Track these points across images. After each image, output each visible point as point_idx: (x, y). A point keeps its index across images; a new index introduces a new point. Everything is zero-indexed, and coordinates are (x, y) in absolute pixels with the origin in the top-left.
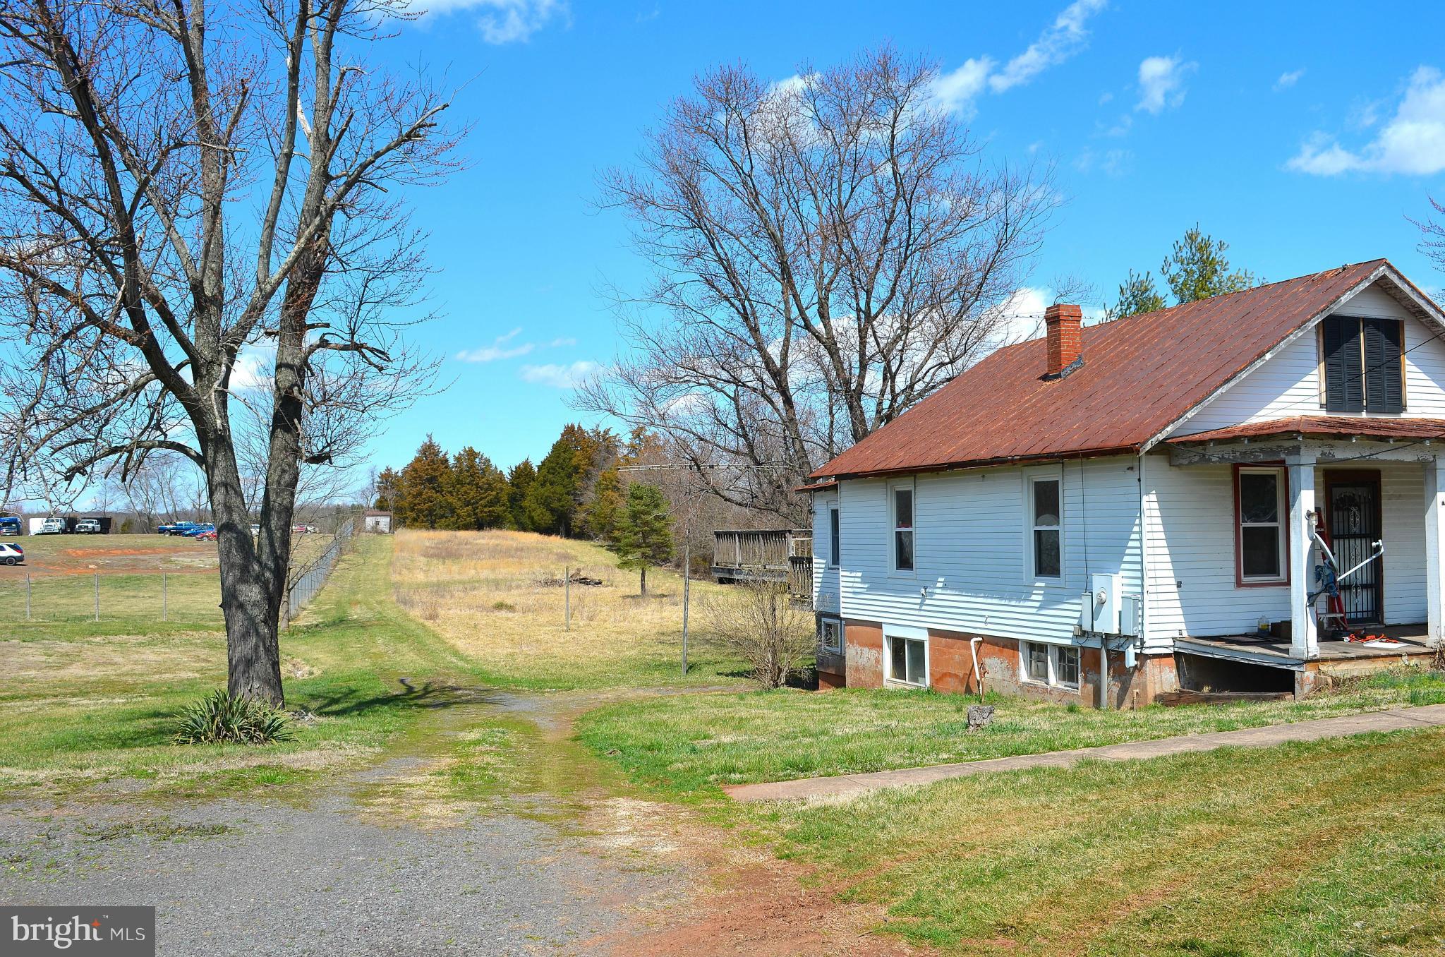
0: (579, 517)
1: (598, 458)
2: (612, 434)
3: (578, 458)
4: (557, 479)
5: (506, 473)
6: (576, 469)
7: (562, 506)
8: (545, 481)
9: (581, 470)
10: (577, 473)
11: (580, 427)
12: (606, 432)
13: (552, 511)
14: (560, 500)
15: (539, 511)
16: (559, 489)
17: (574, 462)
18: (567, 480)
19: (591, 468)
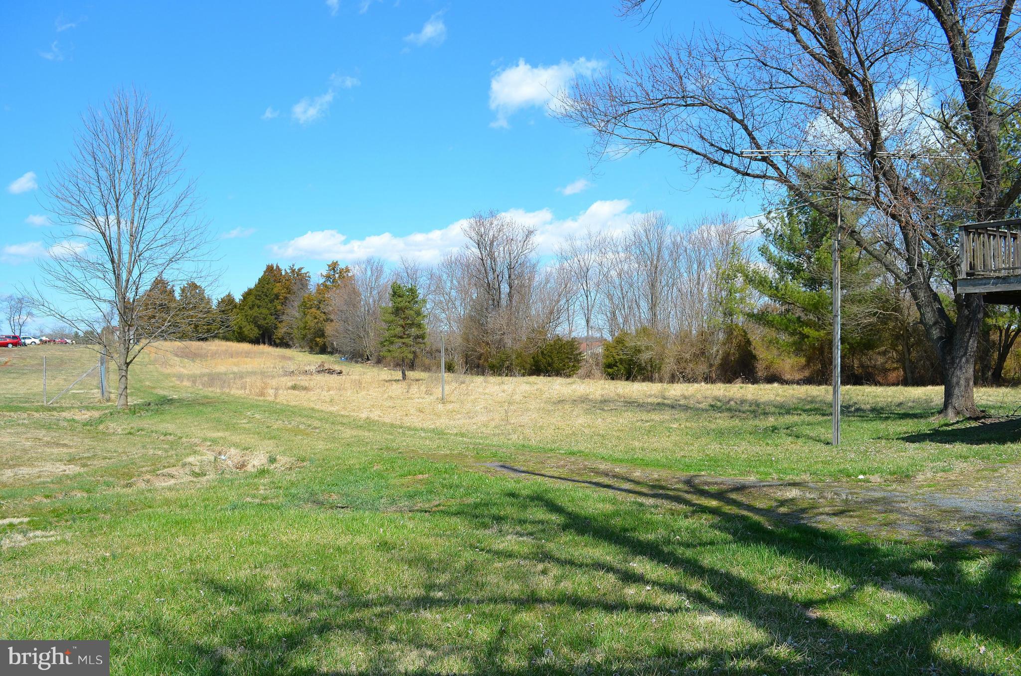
0: (282, 331)
1: (295, 288)
2: (303, 271)
3: (277, 288)
4: (263, 303)
5: (214, 303)
6: (277, 297)
7: (267, 323)
8: (253, 306)
9: (281, 297)
10: (278, 299)
11: (277, 267)
12: (300, 270)
13: (259, 327)
14: (265, 319)
15: (249, 327)
16: (265, 311)
17: (276, 291)
18: (269, 304)
19: (289, 295)
